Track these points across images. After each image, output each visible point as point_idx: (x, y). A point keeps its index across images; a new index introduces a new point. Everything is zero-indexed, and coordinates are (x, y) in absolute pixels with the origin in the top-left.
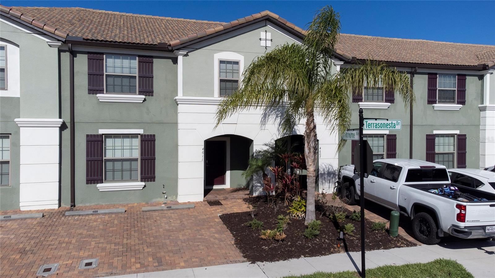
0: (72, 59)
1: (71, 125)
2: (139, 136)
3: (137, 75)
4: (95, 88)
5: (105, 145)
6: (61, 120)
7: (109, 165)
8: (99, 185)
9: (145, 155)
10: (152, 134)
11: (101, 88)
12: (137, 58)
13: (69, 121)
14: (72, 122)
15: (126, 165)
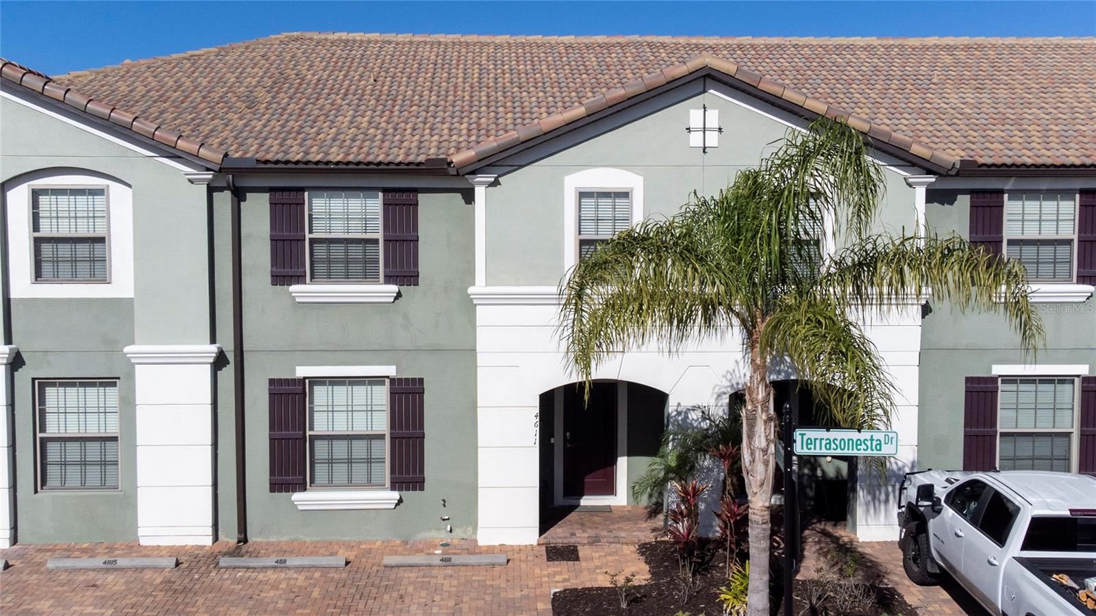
0: (236, 206)
1: (235, 356)
2: (387, 381)
3: (380, 236)
4: (288, 271)
5: (311, 402)
6: (214, 348)
7: (321, 449)
8: (297, 496)
9: (401, 428)
10: (417, 376)
11: (299, 271)
12: (381, 194)
13: (232, 347)
14: (239, 351)
15: (359, 449)
